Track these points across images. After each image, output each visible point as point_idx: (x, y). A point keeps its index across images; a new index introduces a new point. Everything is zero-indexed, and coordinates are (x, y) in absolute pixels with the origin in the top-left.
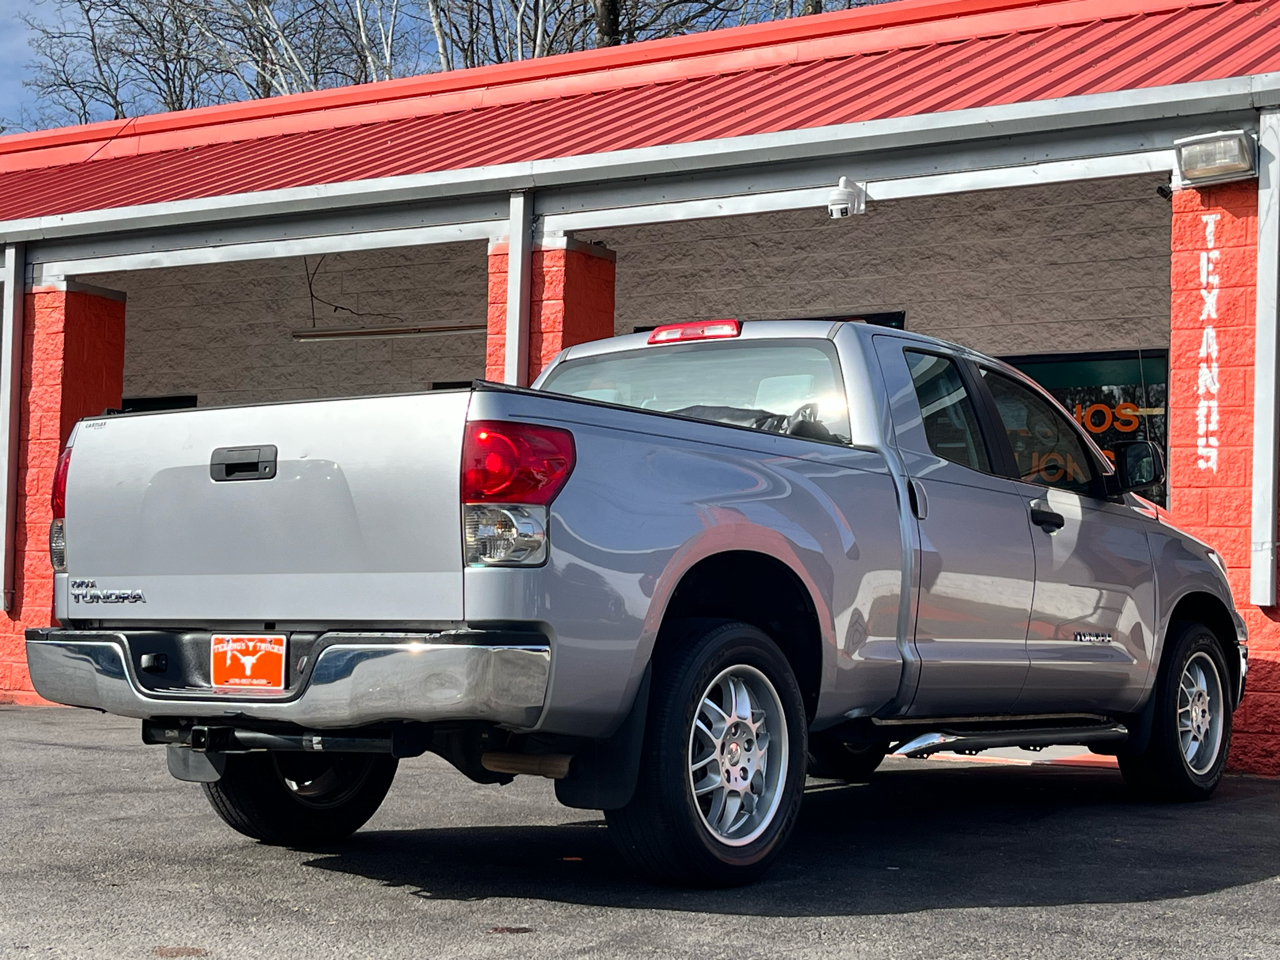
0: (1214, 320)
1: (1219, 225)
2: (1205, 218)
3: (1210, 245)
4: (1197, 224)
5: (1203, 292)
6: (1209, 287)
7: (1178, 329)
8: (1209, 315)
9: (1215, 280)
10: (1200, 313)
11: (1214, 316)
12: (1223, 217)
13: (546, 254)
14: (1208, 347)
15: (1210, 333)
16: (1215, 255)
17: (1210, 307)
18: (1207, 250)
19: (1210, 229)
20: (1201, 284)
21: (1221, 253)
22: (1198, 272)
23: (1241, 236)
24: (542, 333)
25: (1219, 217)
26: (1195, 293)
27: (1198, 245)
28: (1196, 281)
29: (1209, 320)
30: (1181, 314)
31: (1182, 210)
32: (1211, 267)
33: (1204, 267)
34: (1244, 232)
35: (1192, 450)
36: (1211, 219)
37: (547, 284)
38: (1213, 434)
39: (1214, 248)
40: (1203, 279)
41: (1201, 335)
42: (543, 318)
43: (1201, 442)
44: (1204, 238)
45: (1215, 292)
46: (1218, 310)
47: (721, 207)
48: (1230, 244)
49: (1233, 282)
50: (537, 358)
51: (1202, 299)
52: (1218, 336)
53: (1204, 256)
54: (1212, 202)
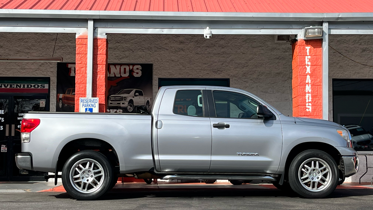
0: (310, 74)
1: (310, 50)
2: (306, 48)
3: (308, 54)
4: (304, 49)
5: (306, 66)
6: (308, 65)
7: (300, 75)
8: (308, 72)
9: (309, 63)
10: (306, 71)
11: (310, 72)
12: (311, 48)
13: (99, 40)
14: (308, 80)
15: (308, 77)
16: (309, 57)
17: (308, 70)
18: (307, 56)
19: (308, 51)
20: (306, 64)
21: (311, 57)
22: (305, 61)
23: (316, 53)
24: (98, 65)
25: (310, 48)
26: (304, 67)
27: (305, 54)
28: (305, 63)
29: (308, 74)
30: (301, 71)
31: (301, 45)
32: (308, 60)
33: (307, 60)
34: (316, 52)
35: (305, 106)
36: (308, 48)
37: (99, 49)
38: (310, 102)
39: (309, 55)
40: (306, 63)
41: (306, 77)
42: (98, 60)
43: (307, 104)
44: (306, 53)
45: (309, 66)
46: (310, 71)
47: (163, 31)
48: (313, 54)
49: (314, 64)
50: (96, 72)
51: (306, 68)
52: (310, 78)
53: (306, 57)
54: (308, 44)
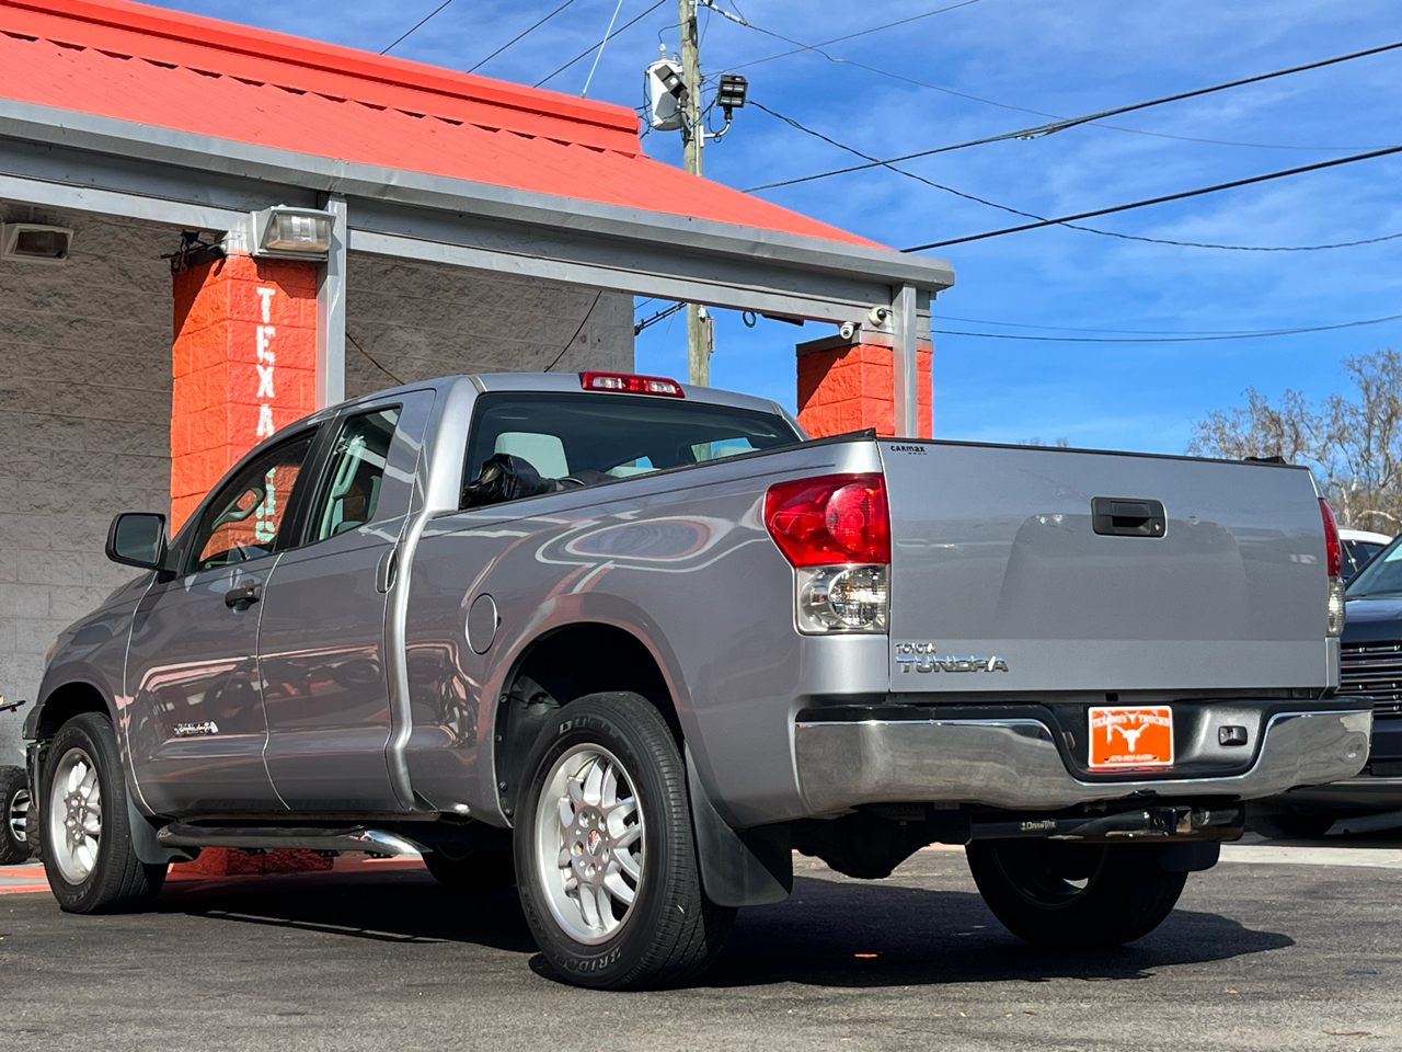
0: (271, 399)
1: (273, 299)
2: (260, 291)
3: (266, 319)
4: (251, 295)
5: (259, 368)
6: (265, 365)
7: (236, 402)
8: (265, 393)
9: (271, 357)
10: (256, 389)
11: (271, 394)
12: (277, 293)
14: (265, 426)
15: (266, 412)
16: (271, 331)
17: (267, 384)
18: (262, 324)
19: (266, 304)
20: (257, 359)
21: (277, 331)
22: (255, 343)
23: (295, 317)
25: (273, 292)
26: (250, 368)
27: (254, 317)
28: (253, 355)
29: (265, 399)
30: (237, 387)
31: (239, 276)
32: (266, 343)
33: (262, 343)
34: (297, 313)
35: (250, 534)
36: (266, 293)
38: (270, 518)
39: (270, 324)
40: (261, 354)
41: (258, 413)
43: (259, 525)
44: (260, 311)
45: (271, 369)
46: (275, 388)
48: (286, 322)
49: (287, 362)
51: (257, 374)
52: (273, 417)
53: (260, 329)
54: (268, 275)
